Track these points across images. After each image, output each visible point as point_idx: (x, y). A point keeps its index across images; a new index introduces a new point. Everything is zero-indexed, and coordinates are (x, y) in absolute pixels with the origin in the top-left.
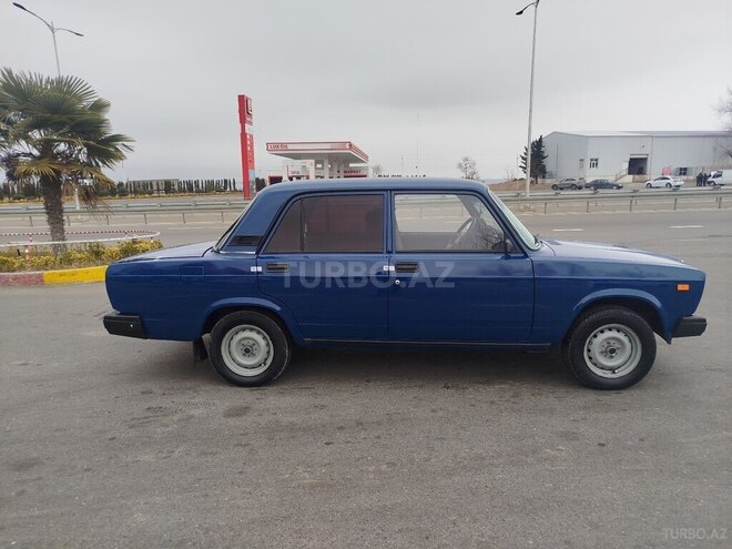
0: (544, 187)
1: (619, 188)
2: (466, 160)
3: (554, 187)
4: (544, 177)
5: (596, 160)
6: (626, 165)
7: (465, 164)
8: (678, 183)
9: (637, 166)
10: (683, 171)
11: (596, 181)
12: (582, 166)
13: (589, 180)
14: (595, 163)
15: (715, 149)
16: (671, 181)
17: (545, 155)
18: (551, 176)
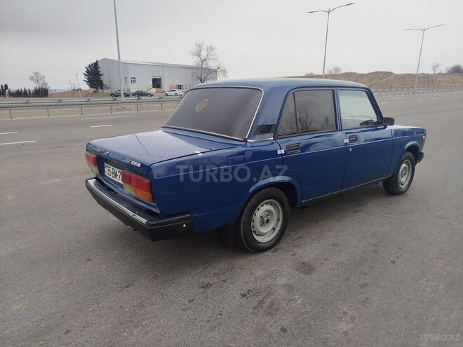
0: (105, 95)
1: (152, 96)
2: (36, 74)
3: (112, 95)
4: (102, 88)
5: (134, 78)
6: (151, 83)
7: (36, 77)
8: (181, 94)
9: (157, 83)
10: (180, 87)
11: (138, 92)
12: (126, 82)
13: (133, 91)
14: (134, 80)
15: (192, 75)
16: (177, 92)
17: (101, 73)
18: (107, 88)
